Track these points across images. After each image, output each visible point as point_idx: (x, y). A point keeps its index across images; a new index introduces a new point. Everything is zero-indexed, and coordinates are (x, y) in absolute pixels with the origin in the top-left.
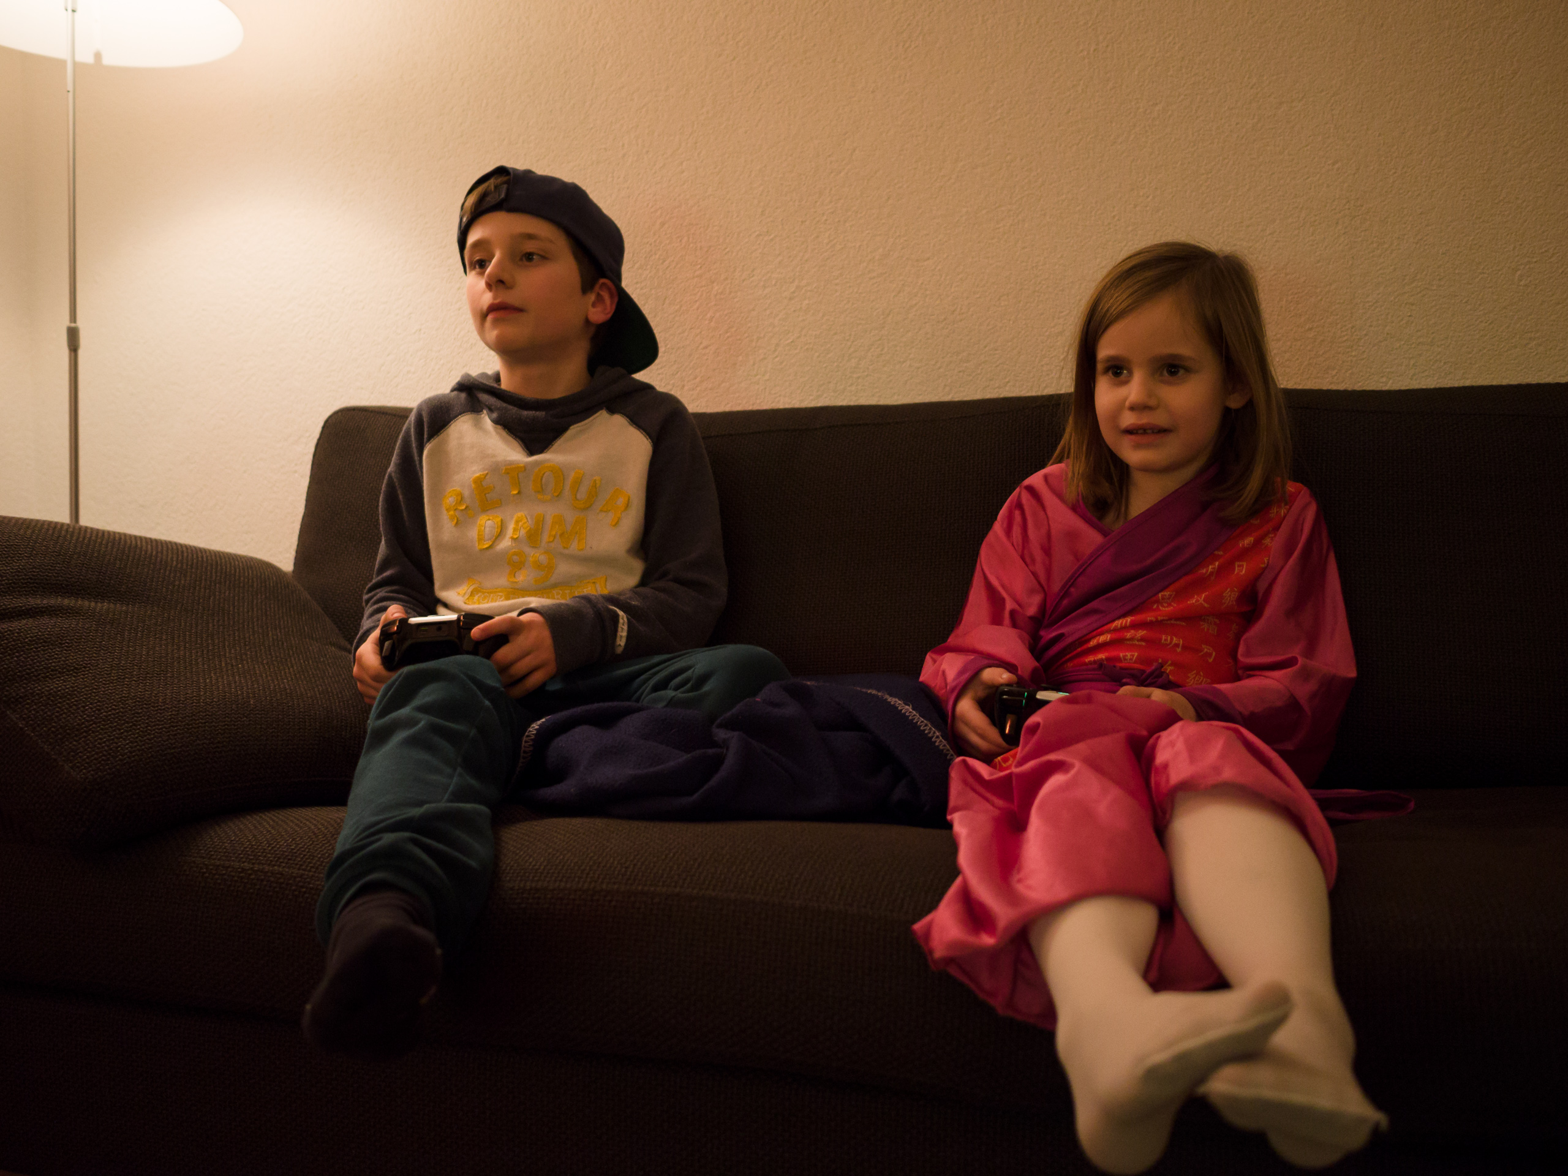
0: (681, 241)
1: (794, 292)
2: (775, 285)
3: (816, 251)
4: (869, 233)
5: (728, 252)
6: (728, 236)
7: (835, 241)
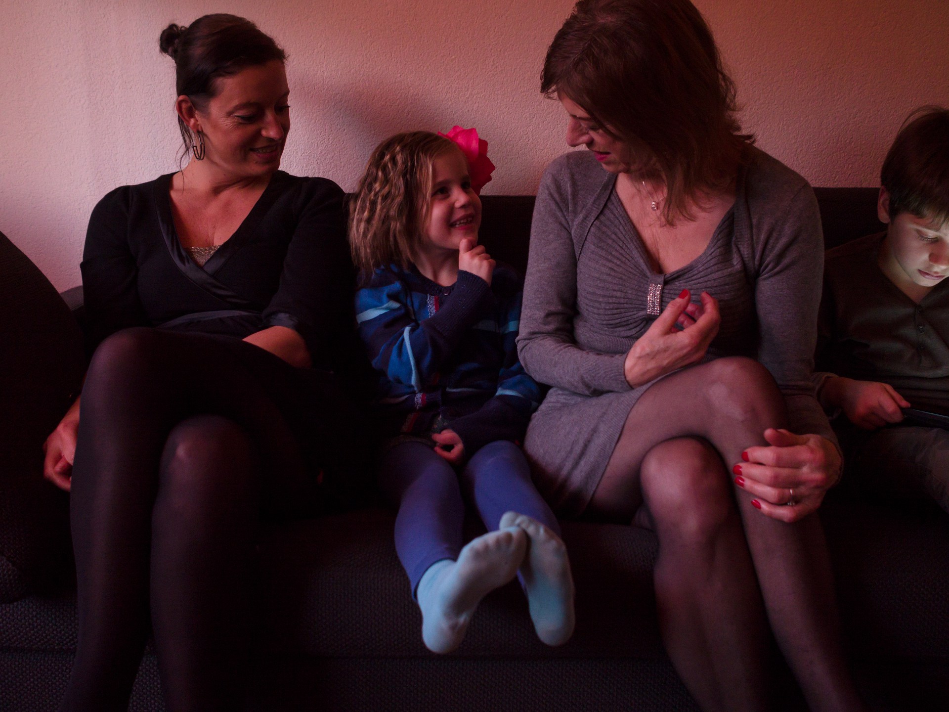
0: (385, 55)
1: (468, 98)
2: (455, 91)
3: (484, 70)
4: (521, 61)
5: (421, 66)
6: (421, 55)
7: (498, 64)
